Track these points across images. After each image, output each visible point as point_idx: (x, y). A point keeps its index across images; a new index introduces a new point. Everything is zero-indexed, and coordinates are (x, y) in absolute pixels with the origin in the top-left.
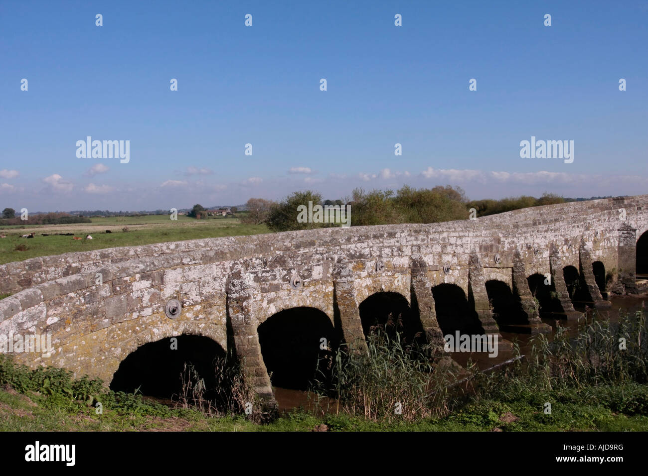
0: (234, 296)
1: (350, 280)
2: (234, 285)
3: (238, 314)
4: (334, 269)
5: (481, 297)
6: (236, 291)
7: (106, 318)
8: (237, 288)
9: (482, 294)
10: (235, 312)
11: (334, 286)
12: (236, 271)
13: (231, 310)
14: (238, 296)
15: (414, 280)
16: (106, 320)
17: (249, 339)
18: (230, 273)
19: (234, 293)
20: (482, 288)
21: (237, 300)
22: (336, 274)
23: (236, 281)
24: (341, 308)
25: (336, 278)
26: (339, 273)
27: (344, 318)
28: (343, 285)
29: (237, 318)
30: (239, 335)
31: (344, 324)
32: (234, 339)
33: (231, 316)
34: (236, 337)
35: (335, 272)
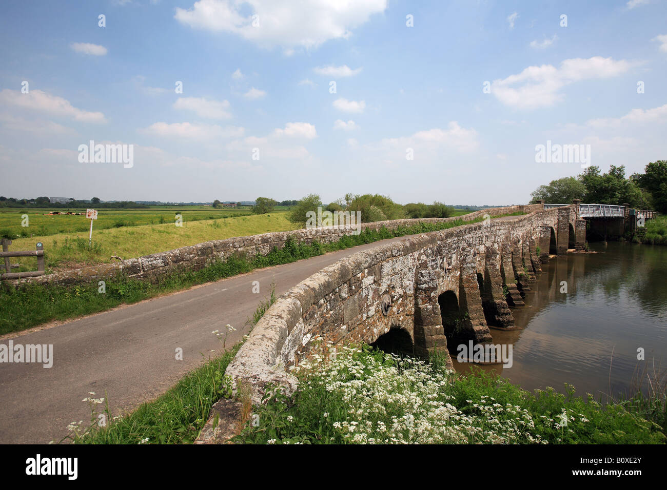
0: (423, 286)
1: (474, 265)
2: (423, 276)
3: (426, 304)
4: (461, 257)
5: (509, 274)
6: (426, 282)
7: (344, 324)
8: (426, 279)
9: (510, 272)
10: (424, 303)
11: (461, 271)
12: (423, 262)
13: (420, 301)
14: (427, 286)
15: (488, 263)
16: (344, 327)
17: (436, 329)
18: (418, 264)
19: (423, 284)
20: (510, 268)
21: (426, 290)
22: (462, 261)
23: (424, 272)
24: (466, 290)
25: (463, 264)
26: (465, 260)
27: (468, 299)
28: (468, 270)
29: (427, 308)
30: (427, 325)
31: (468, 303)
32: (423, 329)
33: (420, 306)
34: (425, 327)
35: (461, 259)
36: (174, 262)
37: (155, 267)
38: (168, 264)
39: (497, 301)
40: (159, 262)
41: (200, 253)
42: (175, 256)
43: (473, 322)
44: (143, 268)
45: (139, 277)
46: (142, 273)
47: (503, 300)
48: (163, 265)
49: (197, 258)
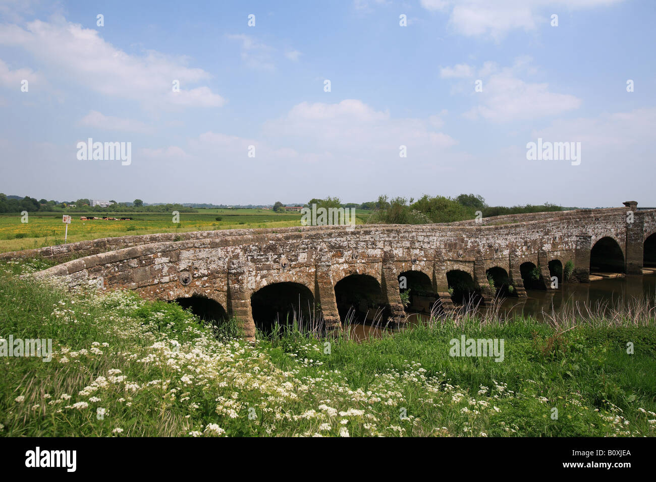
0: (233, 271)
1: (328, 264)
2: (233, 264)
3: (235, 285)
4: (317, 256)
5: (442, 282)
6: (235, 268)
7: (134, 282)
8: (235, 266)
10: (233, 283)
11: (316, 268)
12: (236, 254)
13: (230, 282)
14: (236, 271)
15: (384, 267)
16: (134, 284)
18: (231, 255)
19: (233, 269)
20: (443, 276)
21: (235, 274)
23: (235, 261)
24: (320, 285)
25: (318, 262)
26: (320, 259)
27: (321, 292)
28: (323, 268)
29: (235, 287)
30: (235, 299)
31: (321, 296)
32: (231, 302)
33: (230, 285)
34: (233, 301)
35: (317, 258)
36: (75, 250)
37: (61, 253)
38: (70, 251)
39: (392, 304)
40: (65, 249)
41: (95, 245)
42: (76, 246)
43: (324, 312)
44: (53, 253)
45: (51, 258)
46: (52, 255)
47: (399, 303)
48: (67, 251)
49: (93, 248)
